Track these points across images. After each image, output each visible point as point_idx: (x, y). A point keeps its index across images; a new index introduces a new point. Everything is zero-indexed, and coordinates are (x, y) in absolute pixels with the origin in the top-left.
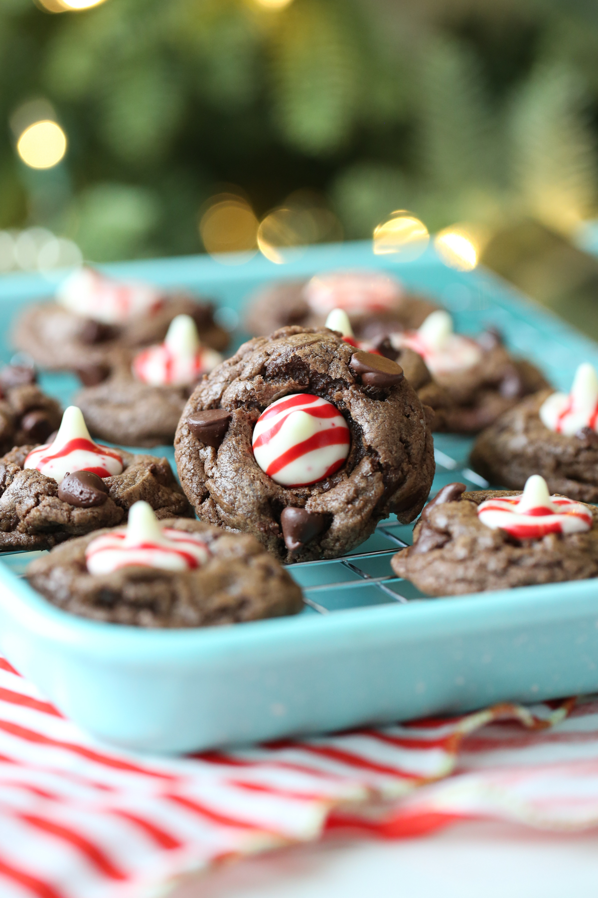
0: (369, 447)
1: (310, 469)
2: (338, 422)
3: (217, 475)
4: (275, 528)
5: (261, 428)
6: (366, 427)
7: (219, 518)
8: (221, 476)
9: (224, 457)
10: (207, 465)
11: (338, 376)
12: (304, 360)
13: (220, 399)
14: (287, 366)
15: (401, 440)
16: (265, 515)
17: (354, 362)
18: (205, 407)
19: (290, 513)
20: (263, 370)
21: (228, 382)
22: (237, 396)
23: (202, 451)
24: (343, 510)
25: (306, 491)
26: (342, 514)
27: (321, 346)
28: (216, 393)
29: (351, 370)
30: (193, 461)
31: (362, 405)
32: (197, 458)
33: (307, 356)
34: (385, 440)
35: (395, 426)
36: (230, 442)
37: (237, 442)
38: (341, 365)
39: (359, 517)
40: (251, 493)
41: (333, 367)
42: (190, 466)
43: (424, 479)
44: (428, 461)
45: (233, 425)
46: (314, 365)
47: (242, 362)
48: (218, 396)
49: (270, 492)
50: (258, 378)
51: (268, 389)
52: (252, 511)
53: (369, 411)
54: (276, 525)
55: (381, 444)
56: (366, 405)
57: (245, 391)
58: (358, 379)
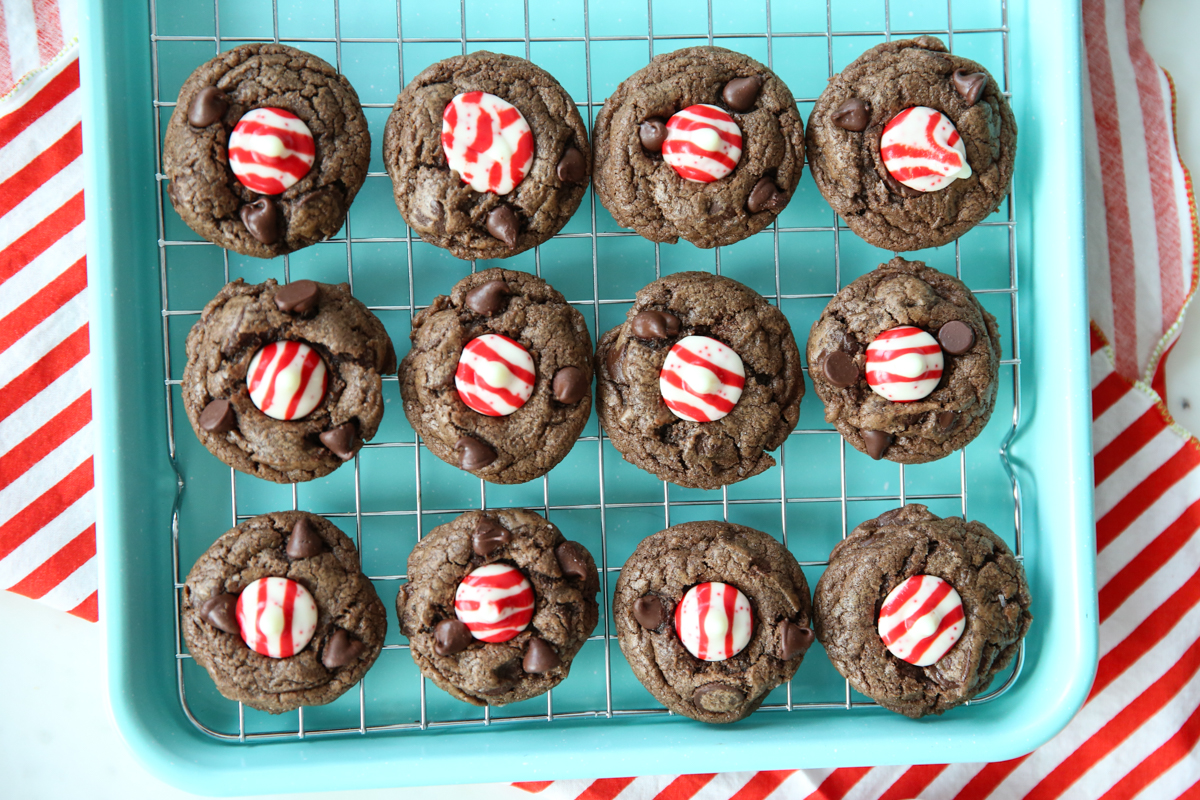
0: (340, 354)
1: (312, 397)
2: (303, 351)
3: (255, 448)
4: (323, 452)
5: (258, 397)
6: (325, 342)
7: (278, 471)
8: (259, 447)
9: (251, 434)
10: (242, 445)
11: (280, 323)
12: (248, 332)
13: (208, 393)
14: (240, 343)
15: (353, 329)
16: (309, 449)
17: (281, 305)
18: (202, 406)
19: (328, 438)
20: (223, 356)
21: (204, 377)
22: (222, 387)
23: (228, 438)
24: (362, 410)
25: (322, 412)
26: (364, 413)
27: (251, 312)
28: (202, 391)
29: (283, 312)
30: (228, 449)
31: (310, 329)
32: (229, 444)
33: (248, 327)
34: (346, 340)
35: (342, 324)
36: (245, 422)
37: (250, 417)
38: (274, 313)
39: (377, 407)
40: (290, 444)
41: (270, 320)
42: (229, 454)
43: (384, 338)
44: (375, 323)
45: (237, 408)
46: (257, 329)
47: (201, 358)
48: (205, 393)
49: (302, 433)
50: (227, 365)
51: (239, 368)
52: (301, 455)
53: (318, 329)
54: (322, 450)
55: (346, 346)
56: (314, 329)
57: (225, 380)
58: (293, 313)
